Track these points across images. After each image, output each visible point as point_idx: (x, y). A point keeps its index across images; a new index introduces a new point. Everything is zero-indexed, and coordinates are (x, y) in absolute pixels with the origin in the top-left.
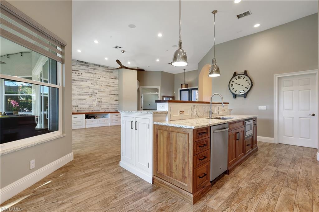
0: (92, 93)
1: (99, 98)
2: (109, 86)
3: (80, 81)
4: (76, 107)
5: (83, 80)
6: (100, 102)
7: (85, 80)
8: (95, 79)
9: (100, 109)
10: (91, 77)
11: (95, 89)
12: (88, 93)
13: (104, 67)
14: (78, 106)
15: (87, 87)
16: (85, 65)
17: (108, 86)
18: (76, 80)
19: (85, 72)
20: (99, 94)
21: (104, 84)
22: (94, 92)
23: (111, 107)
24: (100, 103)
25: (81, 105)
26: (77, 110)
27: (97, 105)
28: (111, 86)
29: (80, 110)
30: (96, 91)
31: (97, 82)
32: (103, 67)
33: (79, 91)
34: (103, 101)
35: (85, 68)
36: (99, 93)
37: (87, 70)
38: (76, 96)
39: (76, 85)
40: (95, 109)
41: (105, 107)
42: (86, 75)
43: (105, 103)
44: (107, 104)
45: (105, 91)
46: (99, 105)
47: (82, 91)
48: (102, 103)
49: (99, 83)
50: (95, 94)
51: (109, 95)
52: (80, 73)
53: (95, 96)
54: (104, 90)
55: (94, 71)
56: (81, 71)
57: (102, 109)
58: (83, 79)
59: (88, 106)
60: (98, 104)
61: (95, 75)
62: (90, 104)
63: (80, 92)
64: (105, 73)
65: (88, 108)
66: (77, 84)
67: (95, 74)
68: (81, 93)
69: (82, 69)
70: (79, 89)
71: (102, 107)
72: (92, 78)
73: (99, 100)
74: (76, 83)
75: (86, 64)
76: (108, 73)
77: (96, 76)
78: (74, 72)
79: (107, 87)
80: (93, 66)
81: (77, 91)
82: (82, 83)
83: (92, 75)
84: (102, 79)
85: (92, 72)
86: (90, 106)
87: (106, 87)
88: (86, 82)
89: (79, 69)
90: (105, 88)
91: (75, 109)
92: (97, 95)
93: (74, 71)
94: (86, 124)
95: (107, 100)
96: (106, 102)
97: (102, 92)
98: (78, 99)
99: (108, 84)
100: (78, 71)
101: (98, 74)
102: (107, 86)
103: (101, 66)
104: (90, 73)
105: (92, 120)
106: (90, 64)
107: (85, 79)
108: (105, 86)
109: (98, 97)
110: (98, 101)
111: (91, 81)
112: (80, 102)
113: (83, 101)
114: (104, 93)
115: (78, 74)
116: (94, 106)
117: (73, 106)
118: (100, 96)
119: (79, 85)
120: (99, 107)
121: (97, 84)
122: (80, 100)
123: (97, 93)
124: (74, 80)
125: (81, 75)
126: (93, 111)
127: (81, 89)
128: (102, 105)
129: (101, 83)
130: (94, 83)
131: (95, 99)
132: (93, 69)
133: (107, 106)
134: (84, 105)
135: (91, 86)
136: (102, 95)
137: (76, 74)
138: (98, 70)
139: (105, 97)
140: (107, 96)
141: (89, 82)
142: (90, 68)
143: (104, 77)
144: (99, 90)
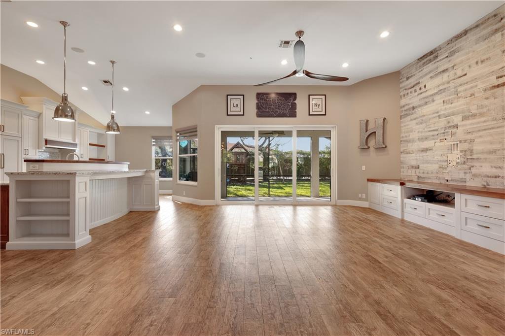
0: (445, 128)
2: (504, 84)
3: (423, 105)
4: (416, 168)
5: (427, 100)
6: (468, 153)
7: (430, 99)
8: (452, 85)
9: (468, 177)
10: (443, 84)
11: (453, 114)
12: (437, 130)
13: (482, 24)
14: (419, 168)
15: (435, 115)
16: (430, 61)
17: (498, 86)
18: (416, 107)
19: (431, 77)
20: (463, 126)
21: (481, 86)
22: (451, 124)
24: (468, 157)
25: (423, 163)
26: (418, 177)
27: (458, 163)
29: (421, 175)
30: (457, 119)
31: (460, 89)
32: (477, 26)
33: (420, 130)
34: (477, 147)
35: (431, 66)
36: (466, 122)
37: (435, 69)
38: (416, 143)
39: (415, 119)
40: (453, 175)
41: (486, 169)
42: (432, 85)
43: (485, 156)
44: (492, 156)
45: (485, 110)
46: (464, 163)
47: (426, 130)
48: (475, 156)
49: (466, 90)
50: (454, 130)
51: (500, 123)
52: (422, 86)
53: (453, 134)
54: (482, 107)
55: (450, 61)
56: (424, 81)
57: (475, 176)
58: (427, 97)
59: (436, 166)
60: (463, 160)
61: (451, 73)
62: (440, 161)
63: (422, 132)
64: (483, 45)
65: (437, 173)
66: (418, 116)
67: (453, 67)
68: (423, 134)
69: (426, 75)
70: (421, 125)
71: (473, 170)
72: (446, 86)
73: (465, 146)
74: (415, 113)
75: (431, 56)
76: (499, 35)
77: (455, 74)
78: (413, 89)
79: (496, 90)
80: (449, 46)
81: (418, 130)
82: (426, 110)
83: (445, 75)
84: (476, 71)
85: (445, 67)
86: (440, 168)
87: (489, 92)
88: (433, 104)
89: (421, 78)
90: (487, 98)
91: (415, 173)
92: (460, 133)
93: (413, 87)
95: (491, 143)
96: (490, 152)
97: (474, 116)
99: (498, 78)
100: (419, 83)
101: (462, 62)
102: (494, 87)
103: (471, 29)
104: (440, 72)
106: (440, 48)
107: (430, 96)
108: (485, 90)
109: (463, 137)
110: (461, 151)
111: (444, 94)
112: (423, 156)
113: (429, 153)
114: (483, 119)
115: (419, 91)
116: (451, 165)
117: (412, 167)
118: (467, 133)
119: (421, 115)
120: (466, 171)
121: (459, 97)
122: (422, 151)
123: (457, 125)
124: (414, 108)
125: (423, 90)
126: (447, 181)
127: (424, 125)
128: (475, 164)
129: (472, 88)
130: (451, 97)
131: (454, 144)
132: (447, 56)
133: (495, 167)
134: (429, 165)
135: (443, 108)
136: (475, 126)
137: (417, 93)
138: (462, 50)
139: (484, 132)
140: (493, 128)
141: (439, 99)
142: (441, 60)
143: (482, 62)
144: (463, 115)
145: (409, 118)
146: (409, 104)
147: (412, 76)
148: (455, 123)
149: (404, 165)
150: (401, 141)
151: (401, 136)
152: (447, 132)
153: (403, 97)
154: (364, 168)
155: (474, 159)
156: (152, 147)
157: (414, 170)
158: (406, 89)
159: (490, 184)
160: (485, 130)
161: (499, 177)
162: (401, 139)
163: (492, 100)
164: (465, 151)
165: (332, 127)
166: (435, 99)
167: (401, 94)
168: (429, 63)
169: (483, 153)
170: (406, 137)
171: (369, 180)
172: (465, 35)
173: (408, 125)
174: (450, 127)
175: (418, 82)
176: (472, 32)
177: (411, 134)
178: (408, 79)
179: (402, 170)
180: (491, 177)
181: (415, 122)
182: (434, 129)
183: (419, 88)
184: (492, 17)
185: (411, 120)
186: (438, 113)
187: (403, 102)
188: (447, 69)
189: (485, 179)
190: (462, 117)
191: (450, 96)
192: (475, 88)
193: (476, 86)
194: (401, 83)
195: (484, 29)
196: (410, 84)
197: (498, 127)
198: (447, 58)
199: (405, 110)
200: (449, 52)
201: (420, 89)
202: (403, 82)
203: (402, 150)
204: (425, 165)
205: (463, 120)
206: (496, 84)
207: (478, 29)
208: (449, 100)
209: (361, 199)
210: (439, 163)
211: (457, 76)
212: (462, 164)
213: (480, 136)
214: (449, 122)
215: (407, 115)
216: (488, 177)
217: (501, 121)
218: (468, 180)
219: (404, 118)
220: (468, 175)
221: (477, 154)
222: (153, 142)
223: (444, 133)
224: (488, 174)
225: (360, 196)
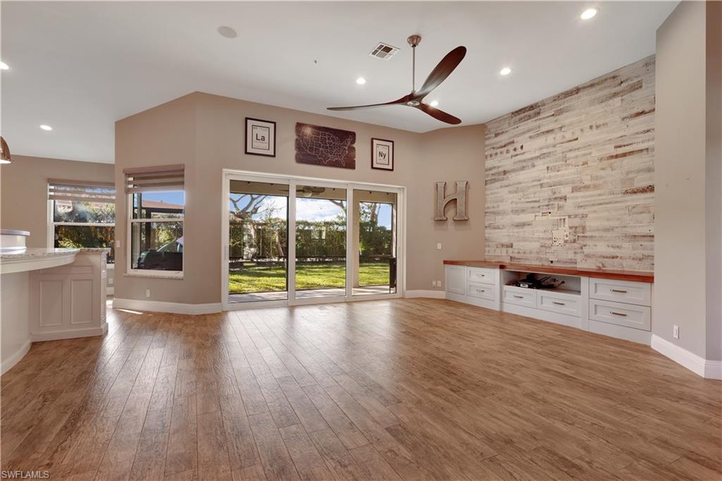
0: (550, 199)
1: (576, 216)
2: (624, 155)
3: (518, 170)
4: (507, 246)
5: (524, 164)
6: (580, 230)
7: (530, 163)
8: (559, 149)
9: (579, 257)
10: (548, 147)
11: (560, 184)
12: (539, 201)
13: (598, 84)
14: (512, 247)
15: (536, 183)
16: (530, 117)
17: (617, 156)
18: (509, 172)
19: (530, 137)
20: (573, 198)
21: (596, 154)
22: (556, 196)
23: (634, 249)
24: (579, 234)
25: (519, 241)
26: (511, 258)
27: (566, 242)
28: (632, 153)
29: (516, 256)
30: (565, 190)
31: (569, 155)
32: (592, 86)
33: (515, 200)
34: (591, 223)
35: (530, 124)
36: (576, 194)
37: (536, 128)
38: (508, 216)
39: (507, 186)
40: (560, 256)
41: (602, 248)
42: (532, 147)
43: (601, 234)
44: (609, 235)
45: (601, 182)
46: (575, 241)
47: (522, 200)
48: (587, 234)
49: (577, 157)
50: (562, 203)
51: (619, 197)
52: (518, 146)
53: (560, 207)
54: (597, 178)
55: (556, 121)
56: (520, 141)
57: (588, 256)
58: (525, 161)
59: (536, 245)
60: (571, 238)
61: (559, 136)
62: (543, 238)
63: (517, 203)
64: (598, 109)
65: (538, 253)
66: (511, 183)
67: (561, 128)
68: (519, 205)
69: (524, 133)
70: (515, 195)
71: (586, 250)
72: (551, 149)
73: (576, 222)
74: (508, 178)
75: (531, 111)
76: (617, 100)
77: (564, 137)
78: (504, 149)
79: (613, 160)
80: (556, 102)
81: (510, 201)
82: (523, 176)
83: (550, 137)
84: (588, 137)
85: (550, 127)
86: (542, 246)
87: (605, 163)
88: (532, 170)
89: (516, 136)
90: (603, 169)
91: (507, 253)
92: (569, 206)
93: (505, 146)
94: (505, 300)
95: (608, 220)
96: (607, 230)
97: (587, 187)
98: (513, 225)
99: (616, 147)
100: (513, 142)
101: (571, 124)
102: (612, 157)
103: (584, 88)
104: (543, 133)
105: (524, 290)
106: (543, 103)
107: (529, 159)
108: (601, 160)
109: (573, 211)
110: (571, 228)
111: (548, 159)
112: (518, 232)
113: (526, 228)
114: (598, 192)
115: (512, 153)
116: (556, 244)
117: (503, 245)
118: (579, 207)
119: (516, 182)
120: (577, 251)
121: (569, 165)
122: (517, 226)
123: (566, 196)
124: (505, 172)
125: (519, 151)
126: (552, 262)
127: (520, 194)
128: (588, 242)
129: (584, 155)
130: (557, 164)
131: (560, 219)
132: (553, 115)
133: (612, 247)
134: (526, 243)
135: (547, 175)
136: (588, 199)
137: (509, 155)
138: (572, 110)
139: (600, 206)
140: (610, 203)
141: (541, 165)
142: (544, 118)
143: (598, 127)
144: (574, 185)
145: (498, 184)
146: (499, 167)
147: (503, 133)
148: (563, 194)
149: (490, 243)
150: (486, 213)
151: (486, 206)
152: (552, 204)
153: (489, 158)
154: (439, 246)
155: (587, 237)
156: (48, 201)
157: (504, 250)
158: (494, 148)
159: (606, 265)
160: (600, 204)
161: (617, 257)
162: (486, 211)
163: (609, 171)
164: (576, 228)
165: (399, 189)
166: (536, 163)
167: (486, 153)
168: (528, 120)
169: (598, 230)
170: (493, 207)
171: (445, 262)
172: (577, 93)
173: (496, 193)
174: (556, 198)
175: (511, 140)
176: (586, 92)
177: (500, 204)
178: (497, 135)
179: (487, 249)
180: (607, 257)
181: (507, 189)
182: (534, 199)
183: (513, 148)
184: (610, 78)
185: (501, 187)
186: (540, 180)
187: (490, 163)
188: (552, 130)
189: (601, 260)
190: (573, 188)
191: (556, 162)
192: (589, 157)
193: (590, 153)
194: (486, 139)
195: (600, 90)
196: (499, 142)
197: (616, 202)
198: (552, 117)
199: (492, 174)
200: (555, 109)
201: (515, 150)
202: (489, 138)
203: (487, 223)
204: (521, 244)
205: (572, 192)
206: (615, 154)
207: (594, 89)
208: (555, 166)
209: (435, 288)
210: (541, 241)
211: (565, 140)
212: (571, 242)
213: (595, 211)
214: (555, 193)
215: (494, 181)
216: (604, 257)
217: (620, 195)
218: (578, 261)
219: (490, 183)
220: (578, 255)
221: (590, 231)
222: (51, 190)
223: (548, 205)
224: (603, 254)
225: (434, 283)
